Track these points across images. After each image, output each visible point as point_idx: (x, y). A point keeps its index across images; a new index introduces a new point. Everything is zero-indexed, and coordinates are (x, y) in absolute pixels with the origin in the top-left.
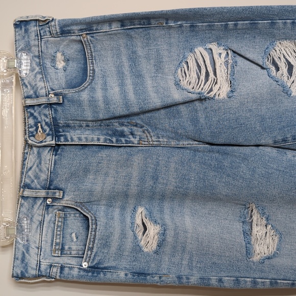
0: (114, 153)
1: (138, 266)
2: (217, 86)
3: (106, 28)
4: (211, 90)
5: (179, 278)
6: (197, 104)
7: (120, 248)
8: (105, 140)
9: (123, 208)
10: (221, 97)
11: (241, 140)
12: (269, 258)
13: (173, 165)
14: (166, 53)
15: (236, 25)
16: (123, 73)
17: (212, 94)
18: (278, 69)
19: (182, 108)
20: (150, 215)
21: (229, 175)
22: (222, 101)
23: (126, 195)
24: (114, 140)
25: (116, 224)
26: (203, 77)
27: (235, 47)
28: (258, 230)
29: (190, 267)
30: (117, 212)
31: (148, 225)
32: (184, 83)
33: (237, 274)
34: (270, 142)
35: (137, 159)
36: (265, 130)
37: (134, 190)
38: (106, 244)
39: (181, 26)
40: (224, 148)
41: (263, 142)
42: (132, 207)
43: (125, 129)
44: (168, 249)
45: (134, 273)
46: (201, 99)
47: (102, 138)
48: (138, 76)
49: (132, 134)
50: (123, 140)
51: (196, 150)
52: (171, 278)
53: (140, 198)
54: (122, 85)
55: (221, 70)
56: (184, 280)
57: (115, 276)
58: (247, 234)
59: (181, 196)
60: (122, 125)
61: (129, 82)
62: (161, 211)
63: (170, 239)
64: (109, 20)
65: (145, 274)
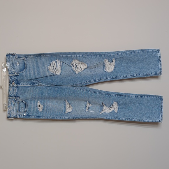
0: (32, 88)
1: (38, 115)
2: (57, 72)
3: (30, 56)
4: (56, 73)
5: (47, 117)
6: (52, 76)
7: (33, 111)
8: (30, 85)
9: (34, 101)
10: (58, 74)
11: (63, 85)
12: (69, 113)
13: (46, 91)
14: (45, 62)
15: (62, 56)
16: (34, 67)
17: (56, 74)
18: (73, 66)
19: (49, 77)
20: (41, 103)
21: (60, 93)
22: (59, 75)
23: (35, 98)
24: (32, 85)
25: (33, 105)
26: (54, 69)
27: (63, 61)
28: (68, 106)
29: (50, 115)
30: (33, 102)
31: (40, 105)
32: (50, 70)
33: (61, 116)
34: (70, 85)
35: (38, 89)
36: (69, 82)
37: (37, 97)
38: (30, 110)
39: (49, 56)
40: (59, 86)
41: (68, 85)
42: (37, 101)
43: (35, 82)
44: (45, 111)
45: (36, 116)
46: (54, 75)
47: (29, 84)
48: (38, 68)
49: (36, 83)
50: (34, 84)
51: (52, 87)
52: (45, 118)
53: (38, 99)
54: (34, 70)
55: (59, 68)
56: (48, 118)
57: (32, 117)
58: (65, 107)
59: (48, 98)
60: (34, 81)
61: (36, 69)
62: (44, 102)
63: (45, 108)
64: (31, 55)
65: (39, 117)
